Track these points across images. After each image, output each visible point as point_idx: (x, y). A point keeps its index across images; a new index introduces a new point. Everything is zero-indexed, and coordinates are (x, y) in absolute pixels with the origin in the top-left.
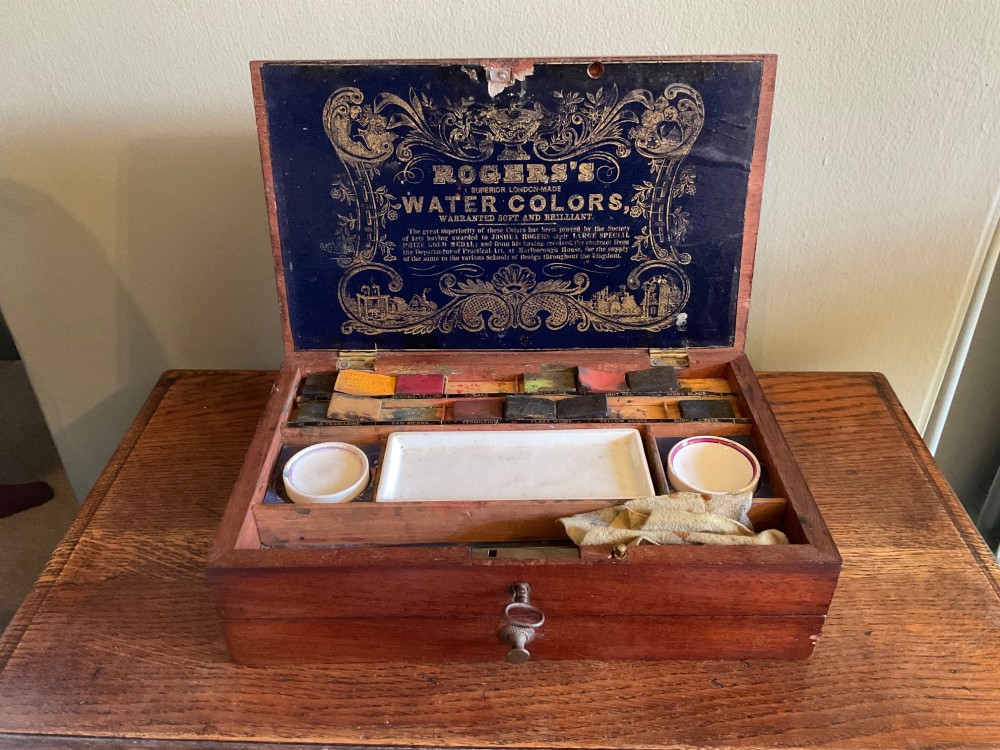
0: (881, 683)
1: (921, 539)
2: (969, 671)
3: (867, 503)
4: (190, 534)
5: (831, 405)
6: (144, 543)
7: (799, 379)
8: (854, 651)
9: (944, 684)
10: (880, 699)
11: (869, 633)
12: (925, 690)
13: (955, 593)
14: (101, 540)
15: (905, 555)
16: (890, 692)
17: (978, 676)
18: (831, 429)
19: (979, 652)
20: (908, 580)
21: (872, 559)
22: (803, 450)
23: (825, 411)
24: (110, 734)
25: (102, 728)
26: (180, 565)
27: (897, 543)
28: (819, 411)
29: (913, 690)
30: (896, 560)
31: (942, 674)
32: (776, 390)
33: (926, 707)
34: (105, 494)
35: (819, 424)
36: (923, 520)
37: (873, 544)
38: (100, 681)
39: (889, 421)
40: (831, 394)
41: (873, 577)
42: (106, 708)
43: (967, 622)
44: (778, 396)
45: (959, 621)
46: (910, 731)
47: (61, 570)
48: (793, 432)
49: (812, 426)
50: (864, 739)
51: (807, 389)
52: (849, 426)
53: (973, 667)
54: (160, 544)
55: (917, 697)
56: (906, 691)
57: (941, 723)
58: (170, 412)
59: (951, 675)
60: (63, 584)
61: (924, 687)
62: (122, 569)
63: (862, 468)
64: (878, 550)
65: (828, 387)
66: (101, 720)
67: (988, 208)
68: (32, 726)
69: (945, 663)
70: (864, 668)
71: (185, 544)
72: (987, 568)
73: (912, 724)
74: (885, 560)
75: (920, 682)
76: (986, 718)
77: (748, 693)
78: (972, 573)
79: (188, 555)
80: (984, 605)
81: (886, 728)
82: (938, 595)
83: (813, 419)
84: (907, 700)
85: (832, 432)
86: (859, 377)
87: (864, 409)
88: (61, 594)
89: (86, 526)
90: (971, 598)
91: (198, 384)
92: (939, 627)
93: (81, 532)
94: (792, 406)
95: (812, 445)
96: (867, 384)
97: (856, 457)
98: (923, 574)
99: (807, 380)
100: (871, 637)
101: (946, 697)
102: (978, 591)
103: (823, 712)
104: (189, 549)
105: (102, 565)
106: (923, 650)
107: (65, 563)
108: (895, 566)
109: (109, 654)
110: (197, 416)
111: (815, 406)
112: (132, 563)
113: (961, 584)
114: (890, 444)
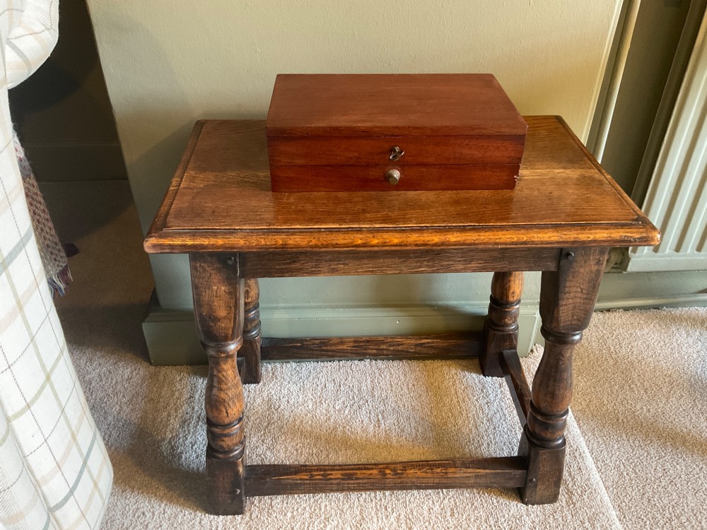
0: (556, 206)
1: (575, 166)
2: (593, 202)
3: (551, 157)
5: (536, 125)
6: (217, 175)
8: (544, 198)
10: (555, 210)
13: (589, 181)
14: (195, 174)
15: (568, 171)
16: (559, 208)
17: (597, 203)
19: (598, 197)
20: (569, 178)
21: (553, 172)
27: (564, 168)
29: (569, 207)
33: (574, 211)
36: (577, 161)
37: (554, 169)
38: (216, 214)
39: (563, 130)
41: (553, 178)
42: (223, 221)
43: (594, 189)
45: (591, 189)
47: (180, 185)
52: (544, 132)
53: (595, 201)
55: (571, 209)
56: (566, 208)
57: (581, 215)
58: (209, 134)
59: (586, 203)
60: (184, 188)
62: (210, 183)
63: (549, 146)
64: (556, 170)
69: (584, 200)
74: (558, 173)
76: (599, 213)
77: (499, 210)
80: (602, 185)
82: (582, 182)
84: (566, 210)
87: (551, 127)
88: (184, 191)
89: (184, 171)
90: (596, 183)
92: (582, 191)
96: (553, 119)
97: (546, 142)
98: (576, 176)
100: (552, 194)
101: (583, 209)
102: (600, 181)
105: (200, 182)
108: (563, 174)
110: (223, 134)
113: (592, 179)
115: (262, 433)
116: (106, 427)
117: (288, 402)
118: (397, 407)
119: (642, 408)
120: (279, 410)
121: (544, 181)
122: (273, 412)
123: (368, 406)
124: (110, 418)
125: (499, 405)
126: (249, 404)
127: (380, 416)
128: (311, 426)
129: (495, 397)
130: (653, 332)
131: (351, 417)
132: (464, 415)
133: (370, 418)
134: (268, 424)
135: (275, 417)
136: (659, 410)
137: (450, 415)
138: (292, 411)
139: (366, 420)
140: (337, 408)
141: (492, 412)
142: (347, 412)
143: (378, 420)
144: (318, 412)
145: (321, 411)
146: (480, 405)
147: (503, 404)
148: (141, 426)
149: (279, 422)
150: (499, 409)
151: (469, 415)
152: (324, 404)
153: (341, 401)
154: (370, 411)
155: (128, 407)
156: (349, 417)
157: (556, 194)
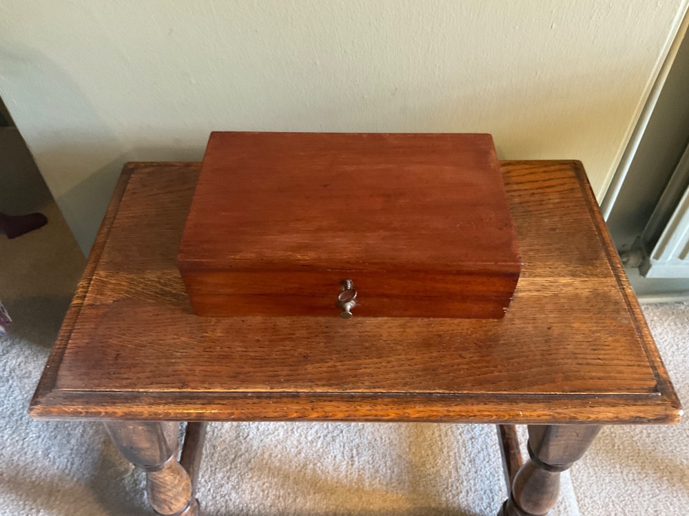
0: (553, 356)
1: (588, 272)
2: (603, 350)
3: (559, 249)
4: (159, 273)
5: (546, 184)
6: (132, 279)
7: (527, 166)
8: (540, 339)
9: (588, 357)
10: (551, 365)
11: (549, 328)
12: (577, 361)
13: (603, 304)
14: (106, 277)
15: (577, 282)
16: (557, 362)
17: (608, 352)
18: (543, 201)
19: (610, 339)
20: (577, 296)
21: (557, 284)
22: (524, 215)
23: (541, 188)
24: (130, 390)
25: (126, 387)
26: (156, 293)
27: (573, 275)
28: (537, 189)
29: (570, 361)
30: (570, 285)
31: (588, 351)
32: (512, 174)
33: (575, 369)
34: (103, 248)
35: (536, 198)
36: (591, 260)
37: (559, 275)
38: (120, 361)
39: (580, 195)
40: (546, 176)
41: (556, 295)
42: (126, 376)
43: (607, 321)
44: (513, 178)
45: (602, 321)
46: (564, 382)
47: (85, 297)
48: (520, 203)
49: (532, 199)
50: (540, 387)
51: (531, 173)
52: (555, 198)
53: (605, 347)
54: (142, 280)
55: (572, 364)
56: (566, 361)
57: (583, 378)
58: (134, 193)
59: (593, 352)
60: (88, 305)
61: (576, 358)
62: (121, 295)
63: (559, 226)
64: (562, 278)
65: (545, 172)
66: (124, 382)
67: (657, 55)
68: (86, 387)
69: (590, 345)
70: (545, 348)
71: (156, 279)
72: (623, 289)
73: (567, 378)
74: (564, 285)
75: (574, 355)
76: (607, 375)
77: (478, 362)
78: (615, 293)
79: (160, 287)
80: (618, 312)
81: (553, 381)
82: (592, 306)
83: (533, 194)
84: (566, 366)
85: (544, 203)
86: (565, 164)
87: (566, 187)
88: (88, 311)
89: (95, 268)
90: (611, 307)
91: (149, 173)
92: (590, 325)
93: (92, 273)
94: (521, 185)
95: (530, 211)
96: (570, 170)
97: (556, 219)
98: (586, 293)
99: (532, 166)
100: (551, 331)
101: (588, 364)
102: (616, 303)
103: (518, 372)
104: (159, 282)
105: (109, 293)
106: (579, 337)
107: (86, 292)
108: (570, 288)
109: (122, 346)
110: (151, 195)
111: (536, 185)
112: (127, 292)
113: (606, 298)
114: (578, 211)
115: (228, 467)
116: (69, 452)
117: (258, 429)
118: (373, 440)
119: (641, 432)
120: (248, 439)
121: (544, 301)
122: (241, 442)
123: (343, 436)
124: (73, 441)
125: (485, 442)
126: (216, 430)
127: (354, 452)
128: (280, 460)
129: (481, 431)
130: (667, 333)
131: (324, 450)
132: (445, 453)
133: (343, 453)
134: (235, 457)
135: (243, 448)
136: (661, 435)
137: (430, 452)
138: (262, 441)
139: (339, 457)
140: (310, 439)
141: (475, 451)
142: (319, 443)
143: (352, 457)
144: (289, 443)
145: (292, 443)
146: (464, 441)
147: (488, 440)
148: (104, 453)
149: (247, 454)
150: (484, 447)
151: (451, 454)
152: (296, 433)
153: (314, 430)
154: (344, 444)
155: (91, 429)
156: (321, 450)
157: (556, 331)
